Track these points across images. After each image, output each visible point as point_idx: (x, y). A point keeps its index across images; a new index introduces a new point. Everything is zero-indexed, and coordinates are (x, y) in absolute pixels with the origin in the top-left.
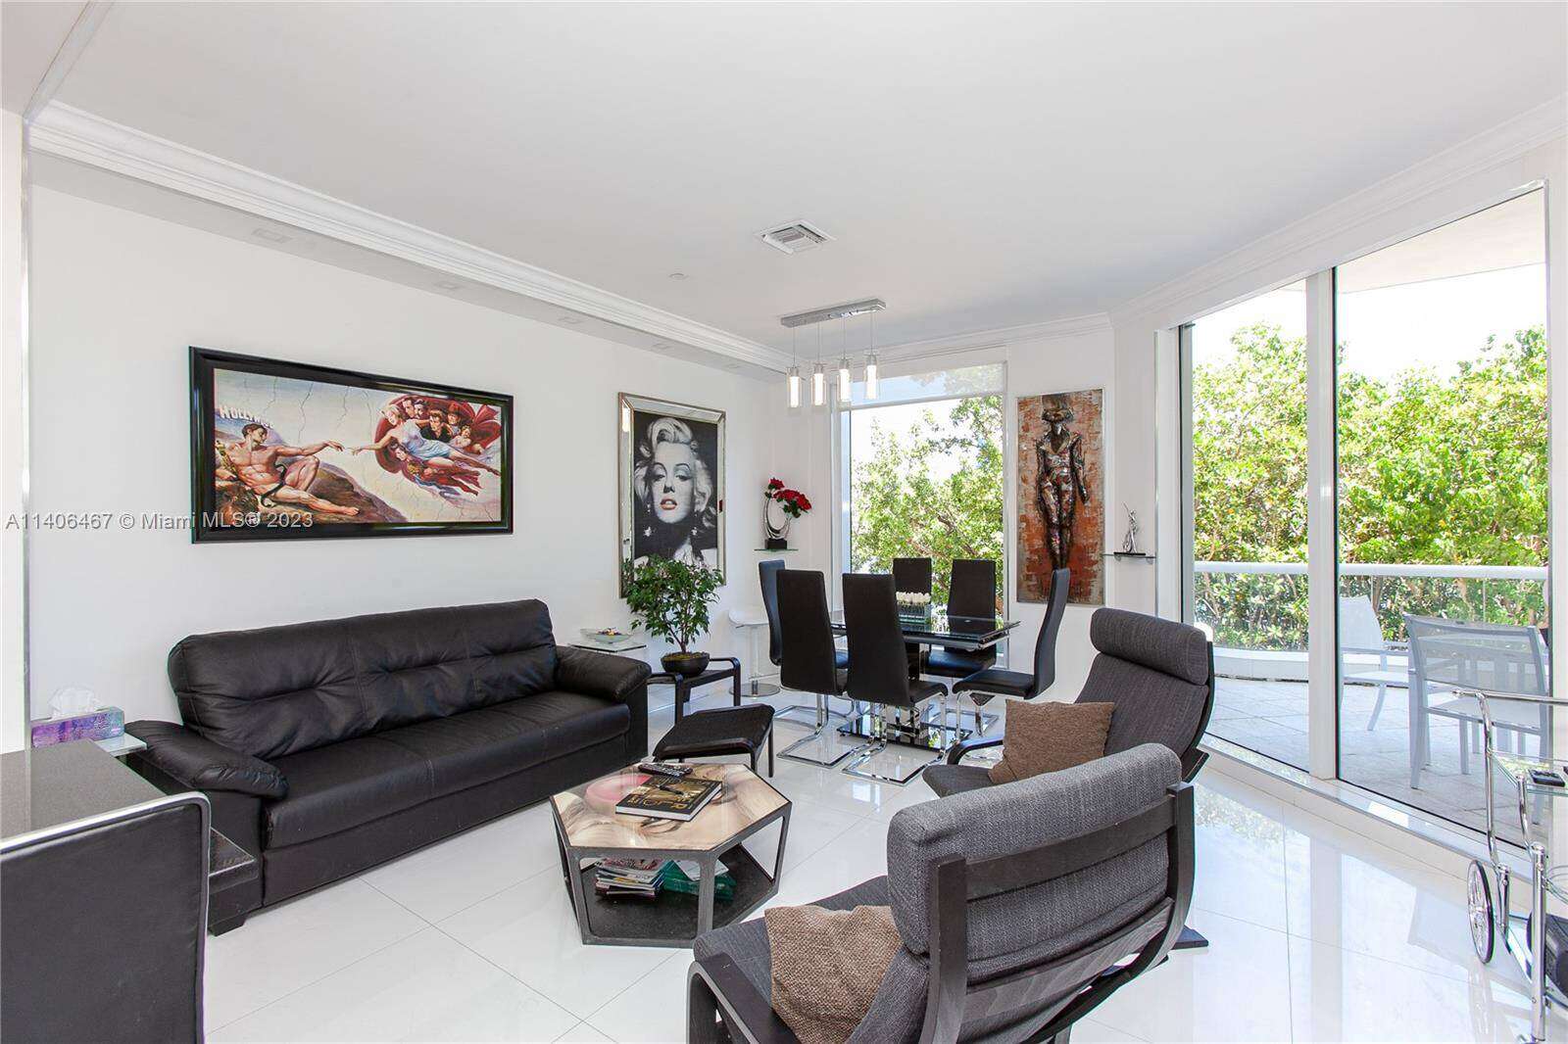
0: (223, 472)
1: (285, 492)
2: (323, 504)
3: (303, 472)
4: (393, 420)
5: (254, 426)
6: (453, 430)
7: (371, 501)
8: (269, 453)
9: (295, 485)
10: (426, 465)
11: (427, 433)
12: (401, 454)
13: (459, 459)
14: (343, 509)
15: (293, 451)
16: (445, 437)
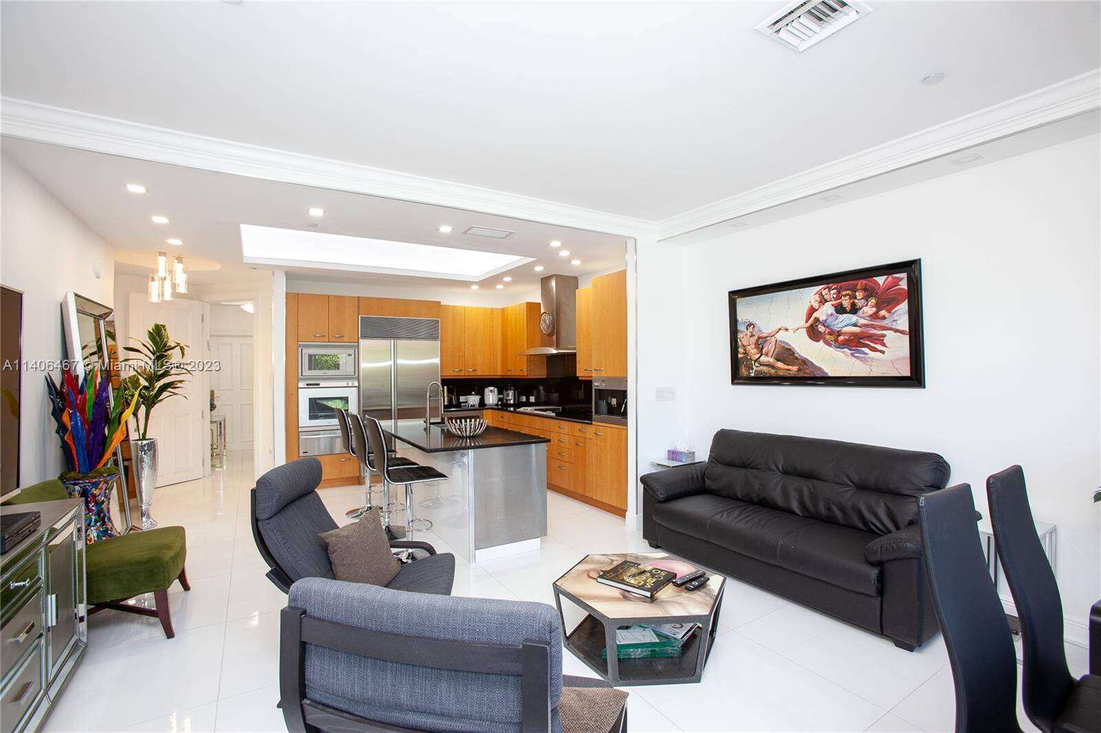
0: (741, 350)
1: (763, 359)
2: (780, 365)
3: (770, 347)
4: (816, 305)
5: (750, 325)
6: (859, 303)
7: (805, 362)
8: (756, 338)
9: (767, 355)
10: (839, 334)
11: (840, 310)
12: (821, 328)
13: (866, 326)
14: (790, 367)
15: (766, 335)
16: (854, 310)
